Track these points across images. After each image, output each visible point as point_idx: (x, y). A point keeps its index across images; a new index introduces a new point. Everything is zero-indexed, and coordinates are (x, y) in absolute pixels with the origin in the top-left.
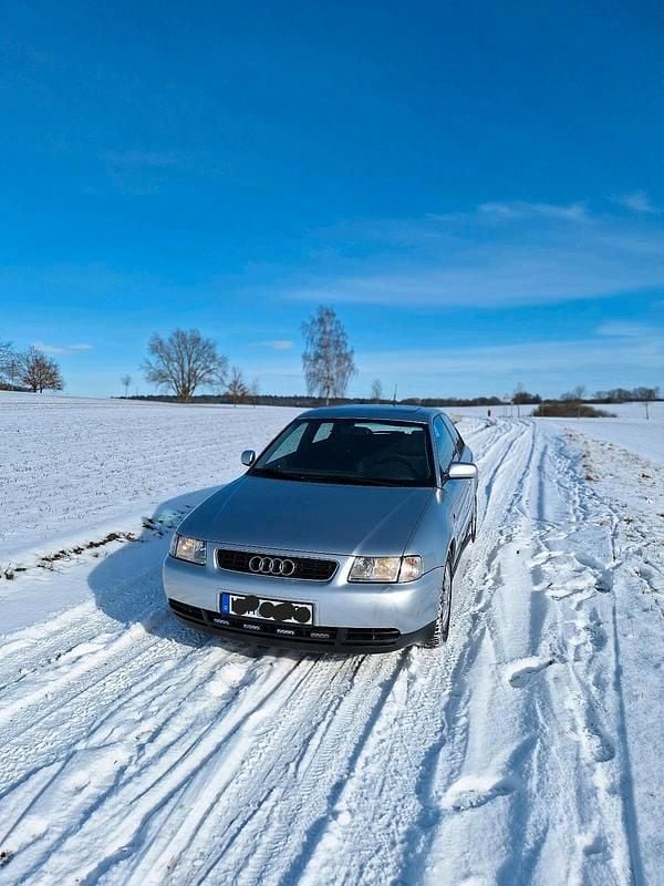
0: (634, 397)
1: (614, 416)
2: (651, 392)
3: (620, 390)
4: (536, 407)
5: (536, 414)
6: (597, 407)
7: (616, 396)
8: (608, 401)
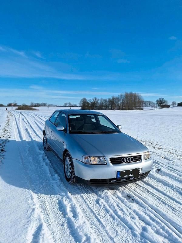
0: (41, 105)
1: (38, 110)
2: (45, 104)
3: (37, 103)
4: (17, 107)
5: (17, 109)
6: (34, 108)
7: (36, 105)
8: (35, 106)
